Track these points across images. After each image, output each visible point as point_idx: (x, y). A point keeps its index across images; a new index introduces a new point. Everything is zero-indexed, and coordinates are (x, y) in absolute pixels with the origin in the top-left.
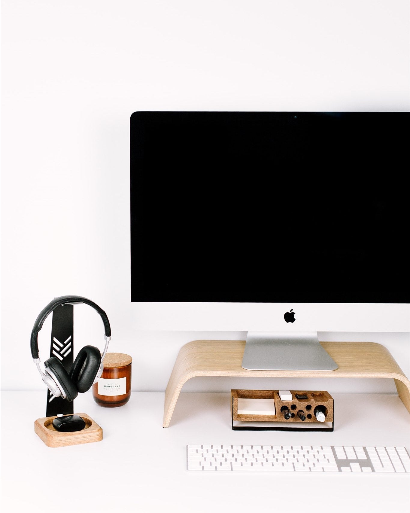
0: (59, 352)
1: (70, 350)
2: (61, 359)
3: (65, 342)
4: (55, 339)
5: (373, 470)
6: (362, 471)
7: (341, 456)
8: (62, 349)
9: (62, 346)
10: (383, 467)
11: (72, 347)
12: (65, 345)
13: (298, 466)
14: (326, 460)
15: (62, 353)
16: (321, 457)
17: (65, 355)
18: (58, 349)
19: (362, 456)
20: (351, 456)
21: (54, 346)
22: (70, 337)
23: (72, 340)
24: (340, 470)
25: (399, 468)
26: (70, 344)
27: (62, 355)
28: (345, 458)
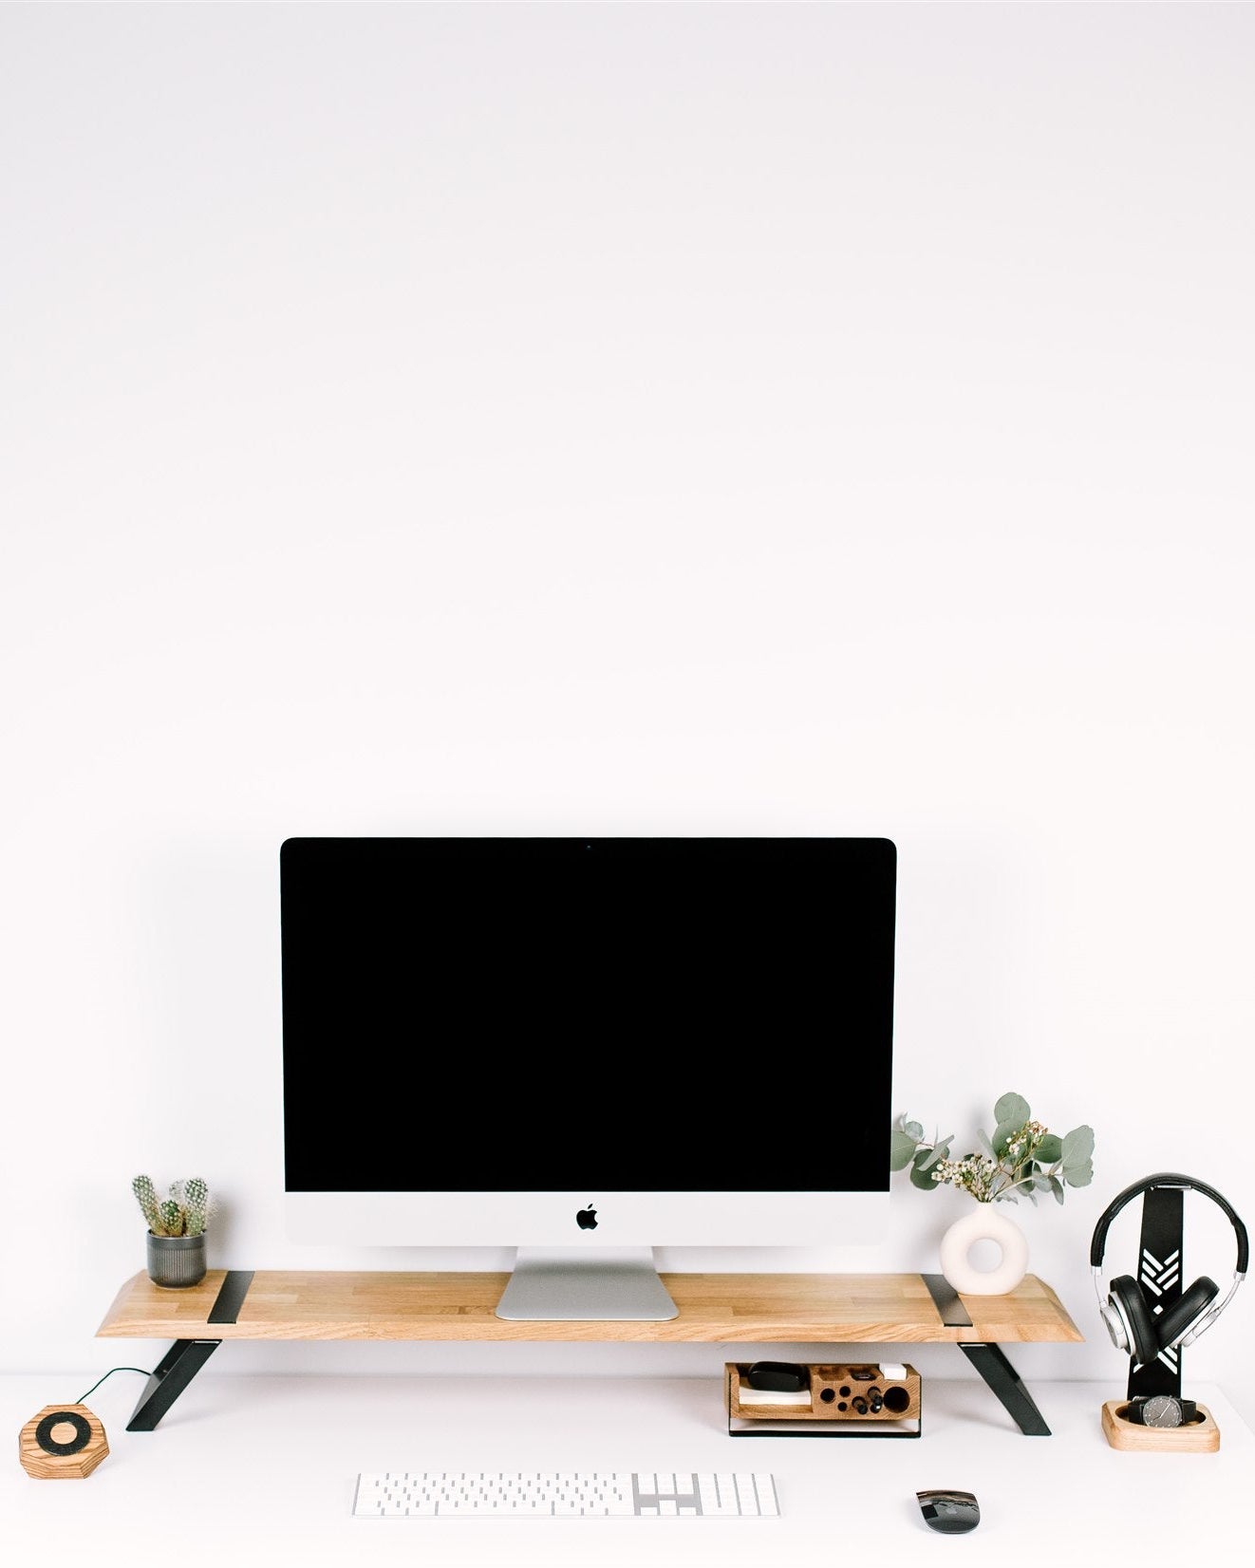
0: (1154, 1280)
1: (1176, 1278)
2: (1158, 1292)
3: (1167, 1262)
4: (1146, 1254)
5: (700, 1512)
6: (678, 1514)
7: (646, 1488)
8: (1159, 1274)
9: (1160, 1268)
10: (720, 1506)
11: (1179, 1271)
12: (1166, 1268)
13: (562, 1507)
14: (617, 1496)
15: (1159, 1281)
16: (608, 1492)
17: (1166, 1287)
18: (1153, 1274)
19: (686, 1488)
20: (665, 1488)
21: (1145, 1266)
22: (1176, 1254)
23: (1179, 1259)
24: (637, 1512)
25: (749, 1507)
26: (1176, 1266)
27: (1160, 1286)
28: (654, 1493)
